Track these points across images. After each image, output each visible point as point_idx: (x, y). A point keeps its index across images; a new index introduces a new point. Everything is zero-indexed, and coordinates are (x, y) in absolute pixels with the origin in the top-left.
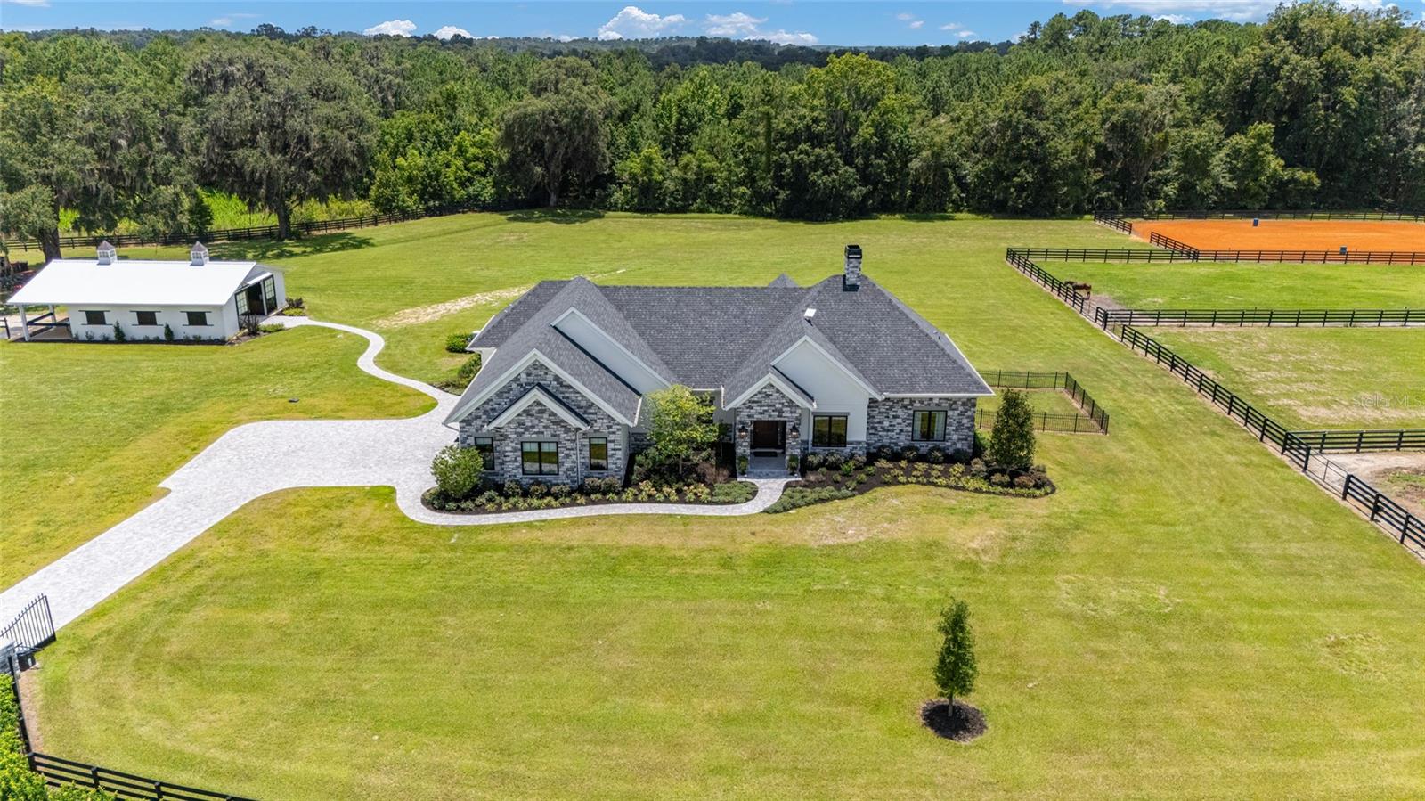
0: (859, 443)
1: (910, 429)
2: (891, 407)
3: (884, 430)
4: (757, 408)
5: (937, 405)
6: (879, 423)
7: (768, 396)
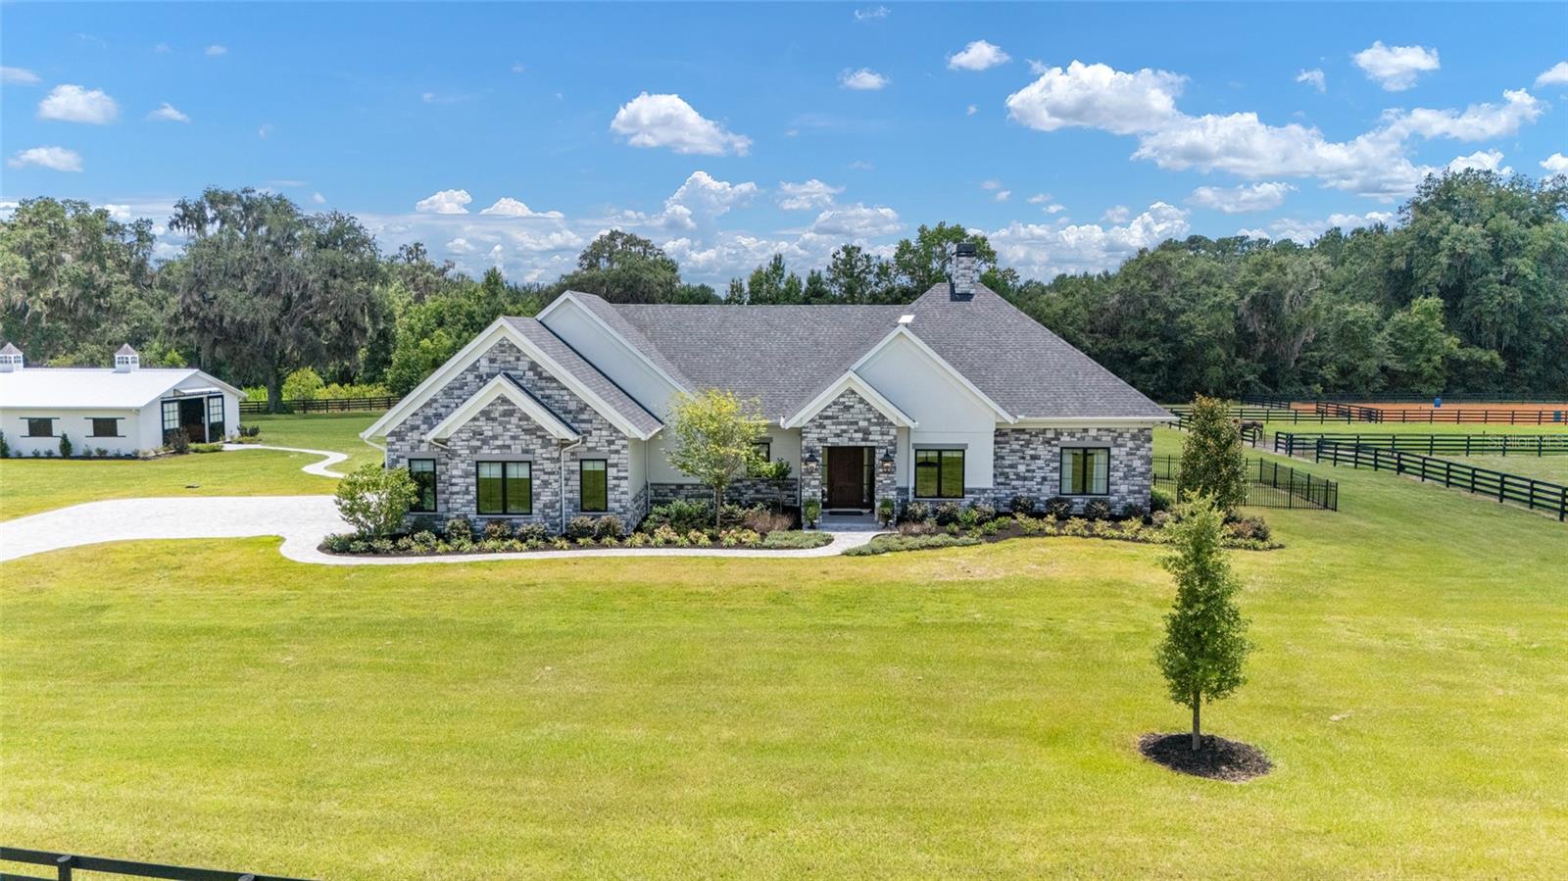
0: (984, 491)
1: (1056, 476)
2: (1028, 443)
3: (1019, 477)
4: (831, 428)
5: (1095, 439)
6: (1012, 466)
7: (848, 408)
